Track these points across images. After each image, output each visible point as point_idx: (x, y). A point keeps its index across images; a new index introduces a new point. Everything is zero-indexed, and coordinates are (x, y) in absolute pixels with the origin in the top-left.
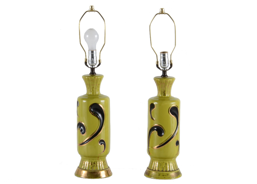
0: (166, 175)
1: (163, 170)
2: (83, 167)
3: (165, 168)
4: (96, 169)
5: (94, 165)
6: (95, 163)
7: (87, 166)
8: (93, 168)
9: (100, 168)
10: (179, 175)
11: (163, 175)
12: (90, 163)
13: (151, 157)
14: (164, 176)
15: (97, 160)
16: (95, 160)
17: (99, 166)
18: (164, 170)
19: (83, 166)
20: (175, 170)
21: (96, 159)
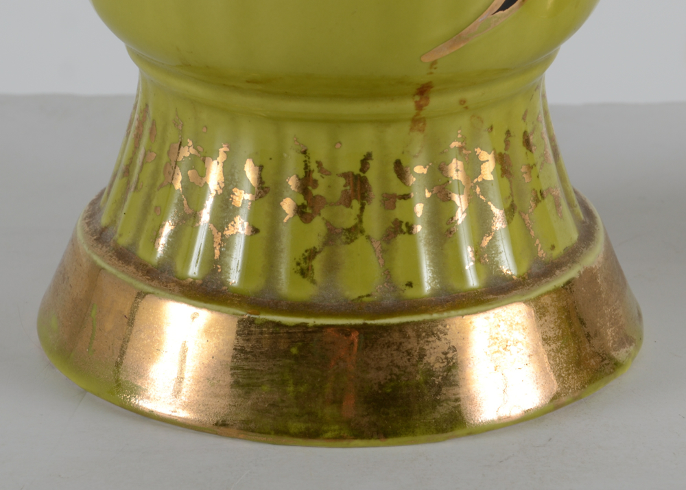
2: (175, 235)
4: (388, 274)
5: (348, 217)
6: (372, 176)
7: (240, 227)
8: (332, 267)
9: (461, 273)
12: (292, 182)
15: (395, 136)
16: (364, 139)
17: (443, 232)
19: (168, 228)
21: (382, 122)
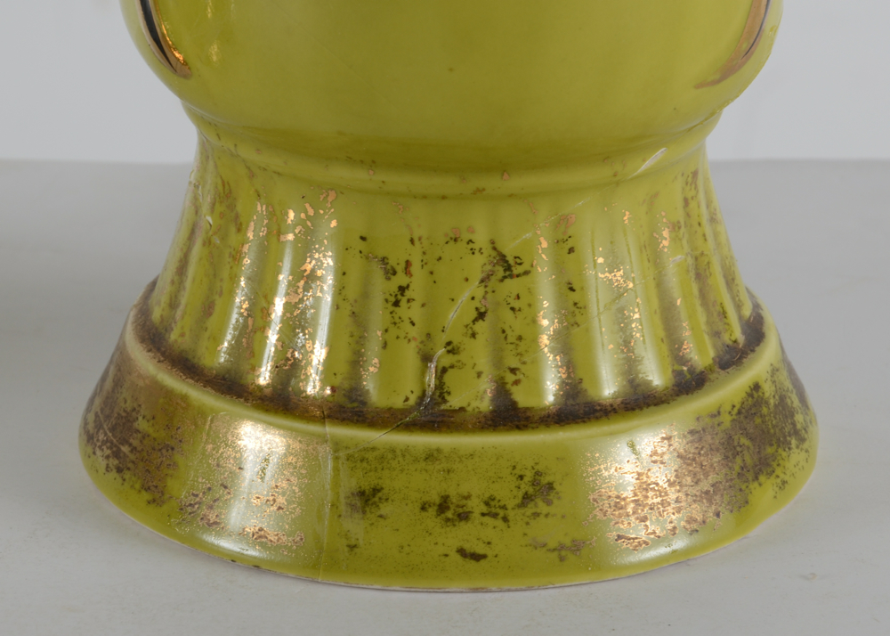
0: (507, 493)
1: (441, 391)
3: (479, 354)
10: (762, 467)
11: (448, 510)
13: (201, 121)
14: (464, 516)
18: (454, 402)
20: (689, 383)
